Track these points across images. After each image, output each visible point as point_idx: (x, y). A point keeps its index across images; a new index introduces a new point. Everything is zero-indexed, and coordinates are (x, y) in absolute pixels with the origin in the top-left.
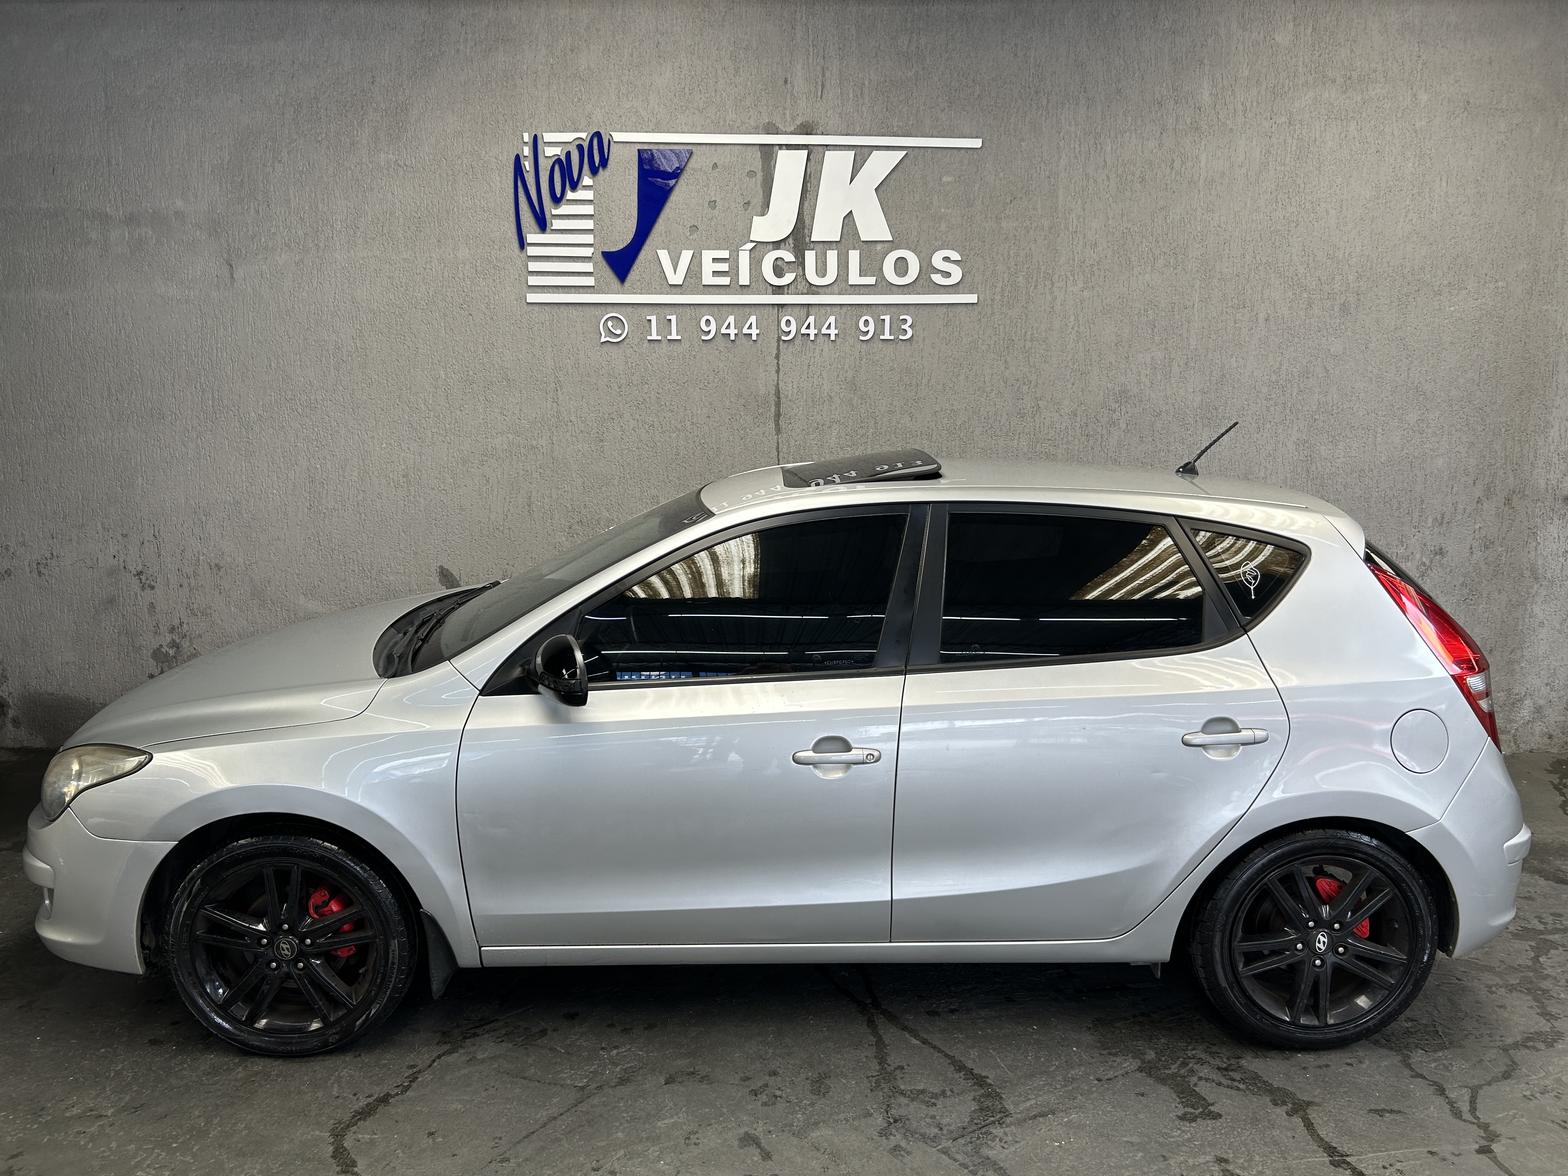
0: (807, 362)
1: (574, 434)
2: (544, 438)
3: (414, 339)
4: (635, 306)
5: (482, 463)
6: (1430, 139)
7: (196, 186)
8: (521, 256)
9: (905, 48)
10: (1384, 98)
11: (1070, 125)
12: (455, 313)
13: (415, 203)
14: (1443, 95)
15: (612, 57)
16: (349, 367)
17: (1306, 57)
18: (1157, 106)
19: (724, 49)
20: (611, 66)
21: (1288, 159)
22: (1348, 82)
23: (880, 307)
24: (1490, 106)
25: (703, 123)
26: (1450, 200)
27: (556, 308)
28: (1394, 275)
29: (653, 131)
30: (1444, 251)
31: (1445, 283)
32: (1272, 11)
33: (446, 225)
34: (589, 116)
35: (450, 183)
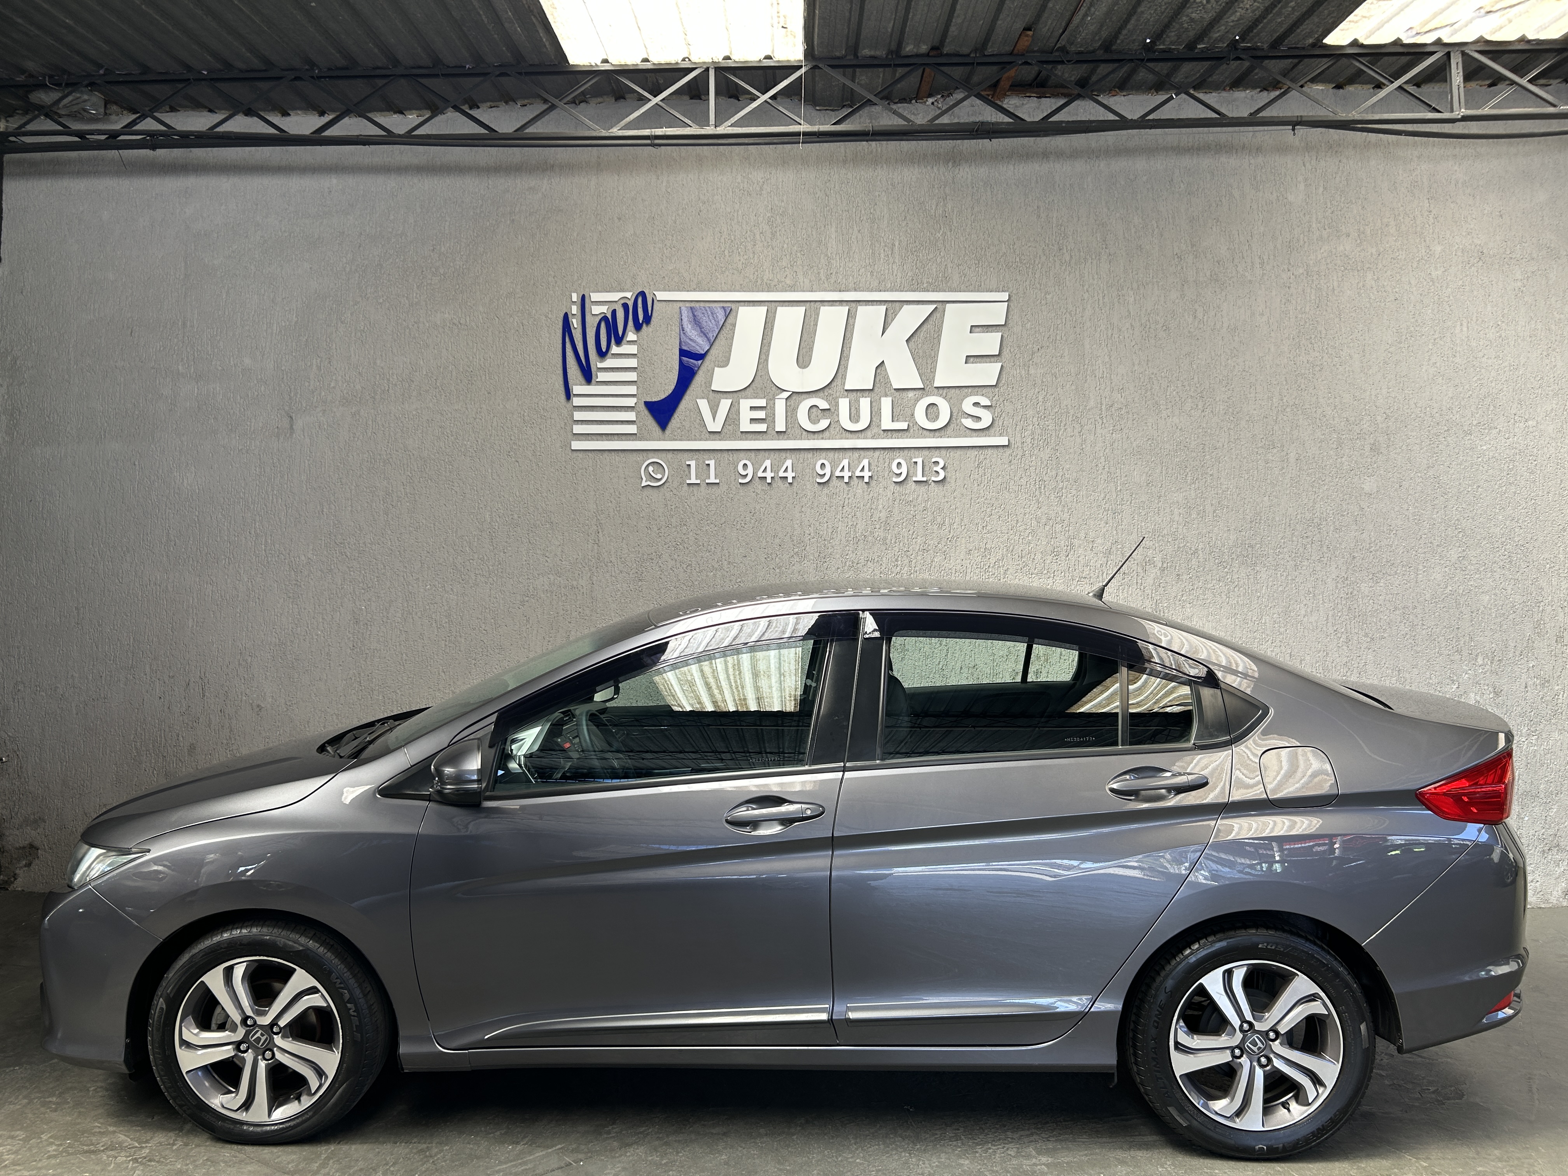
0: (842, 503)
1: (613, 574)
2: (584, 578)
3: (462, 485)
4: (675, 452)
5: (523, 603)
6: (1447, 288)
7: (264, 345)
8: (568, 406)
9: (933, 211)
10: (1398, 250)
11: (1093, 279)
12: (502, 460)
13: (468, 358)
14: (1457, 246)
15: (656, 223)
16: (398, 512)
17: (1319, 214)
18: (1176, 259)
19: (762, 215)
20: (656, 232)
21: (1308, 308)
22: (1362, 236)
23: (913, 451)
24: (1504, 256)
25: (742, 282)
26: (1474, 344)
27: (599, 454)
28: (1422, 415)
29: (695, 290)
30: (1470, 393)
31: (1475, 423)
32: (1283, 173)
33: (496, 378)
34: (634, 277)
35: (501, 340)
